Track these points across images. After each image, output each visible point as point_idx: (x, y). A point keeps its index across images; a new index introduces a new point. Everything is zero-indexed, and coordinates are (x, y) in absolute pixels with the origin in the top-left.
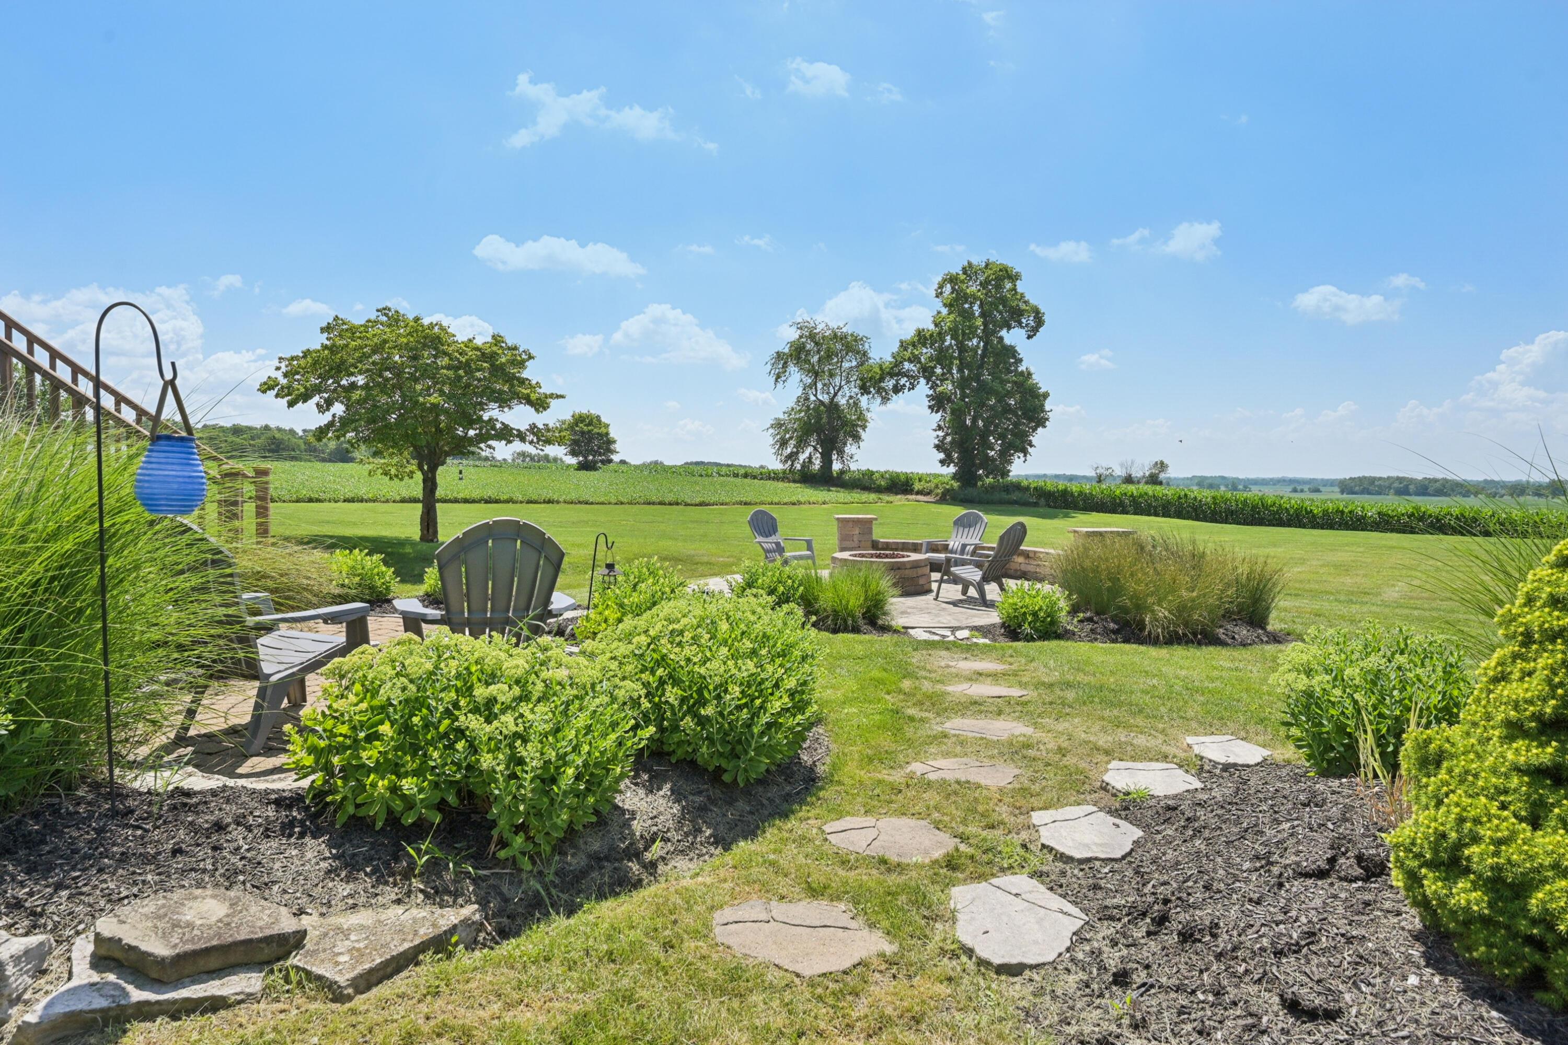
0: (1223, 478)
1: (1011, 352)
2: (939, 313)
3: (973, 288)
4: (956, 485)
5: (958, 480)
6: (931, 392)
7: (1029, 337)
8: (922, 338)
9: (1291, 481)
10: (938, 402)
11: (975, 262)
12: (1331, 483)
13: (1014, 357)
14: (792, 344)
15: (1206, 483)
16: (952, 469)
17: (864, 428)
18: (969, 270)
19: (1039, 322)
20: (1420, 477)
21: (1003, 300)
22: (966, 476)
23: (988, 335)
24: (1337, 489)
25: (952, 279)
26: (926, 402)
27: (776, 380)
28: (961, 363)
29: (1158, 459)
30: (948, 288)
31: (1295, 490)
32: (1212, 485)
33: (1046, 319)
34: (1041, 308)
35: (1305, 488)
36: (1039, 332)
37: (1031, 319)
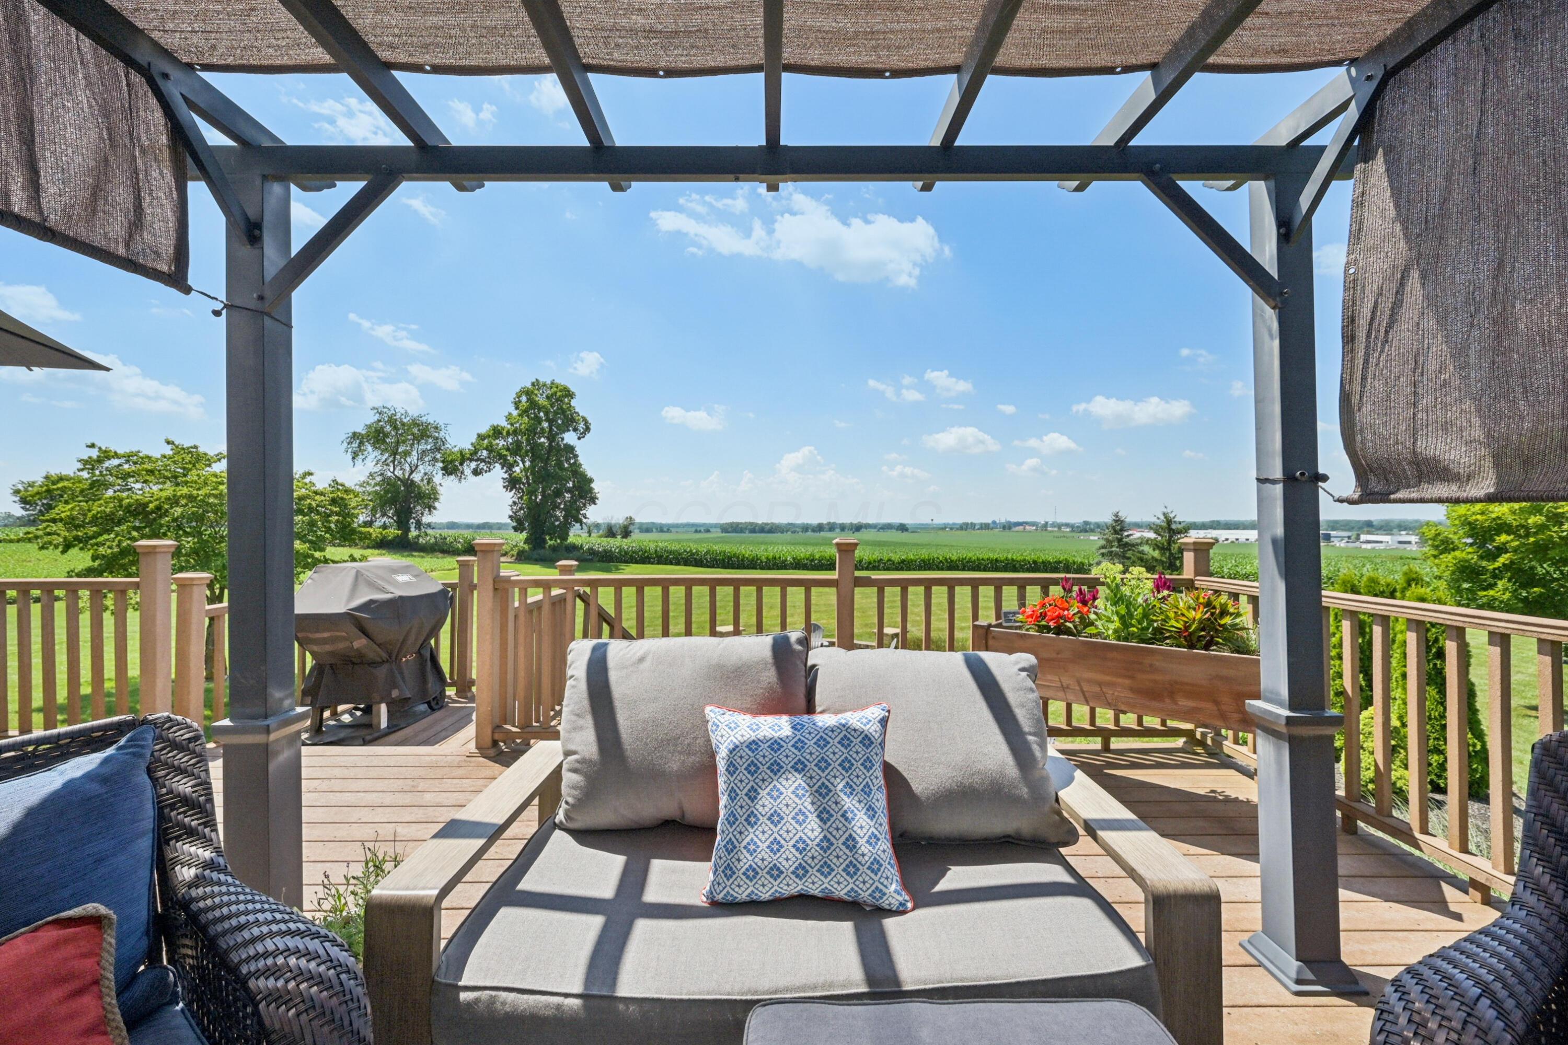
0: (653, 523)
1: (570, 449)
2: (510, 414)
3: (541, 400)
4: (526, 547)
5: (528, 544)
6: (506, 476)
7: (579, 438)
8: (497, 432)
9: (693, 525)
10: (512, 483)
11: (541, 380)
12: (716, 526)
13: (572, 453)
14: (369, 427)
15: (644, 526)
16: (524, 536)
17: (436, 499)
18: (536, 384)
19: (587, 429)
20: (760, 522)
21: (563, 412)
22: (536, 541)
23: (552, 438)
24: (719, 530)
25: (528, 393)
26: (501, 483)
27: (354, 458)
28: (533, 455)
29: (628, 516)
30: (524, 399)
31: (696, 531)
32: (647, 529)
33: (591, 427)
34: (588, 419)
35: (702, 529)
36: (588, 436)
37: (581, 426)
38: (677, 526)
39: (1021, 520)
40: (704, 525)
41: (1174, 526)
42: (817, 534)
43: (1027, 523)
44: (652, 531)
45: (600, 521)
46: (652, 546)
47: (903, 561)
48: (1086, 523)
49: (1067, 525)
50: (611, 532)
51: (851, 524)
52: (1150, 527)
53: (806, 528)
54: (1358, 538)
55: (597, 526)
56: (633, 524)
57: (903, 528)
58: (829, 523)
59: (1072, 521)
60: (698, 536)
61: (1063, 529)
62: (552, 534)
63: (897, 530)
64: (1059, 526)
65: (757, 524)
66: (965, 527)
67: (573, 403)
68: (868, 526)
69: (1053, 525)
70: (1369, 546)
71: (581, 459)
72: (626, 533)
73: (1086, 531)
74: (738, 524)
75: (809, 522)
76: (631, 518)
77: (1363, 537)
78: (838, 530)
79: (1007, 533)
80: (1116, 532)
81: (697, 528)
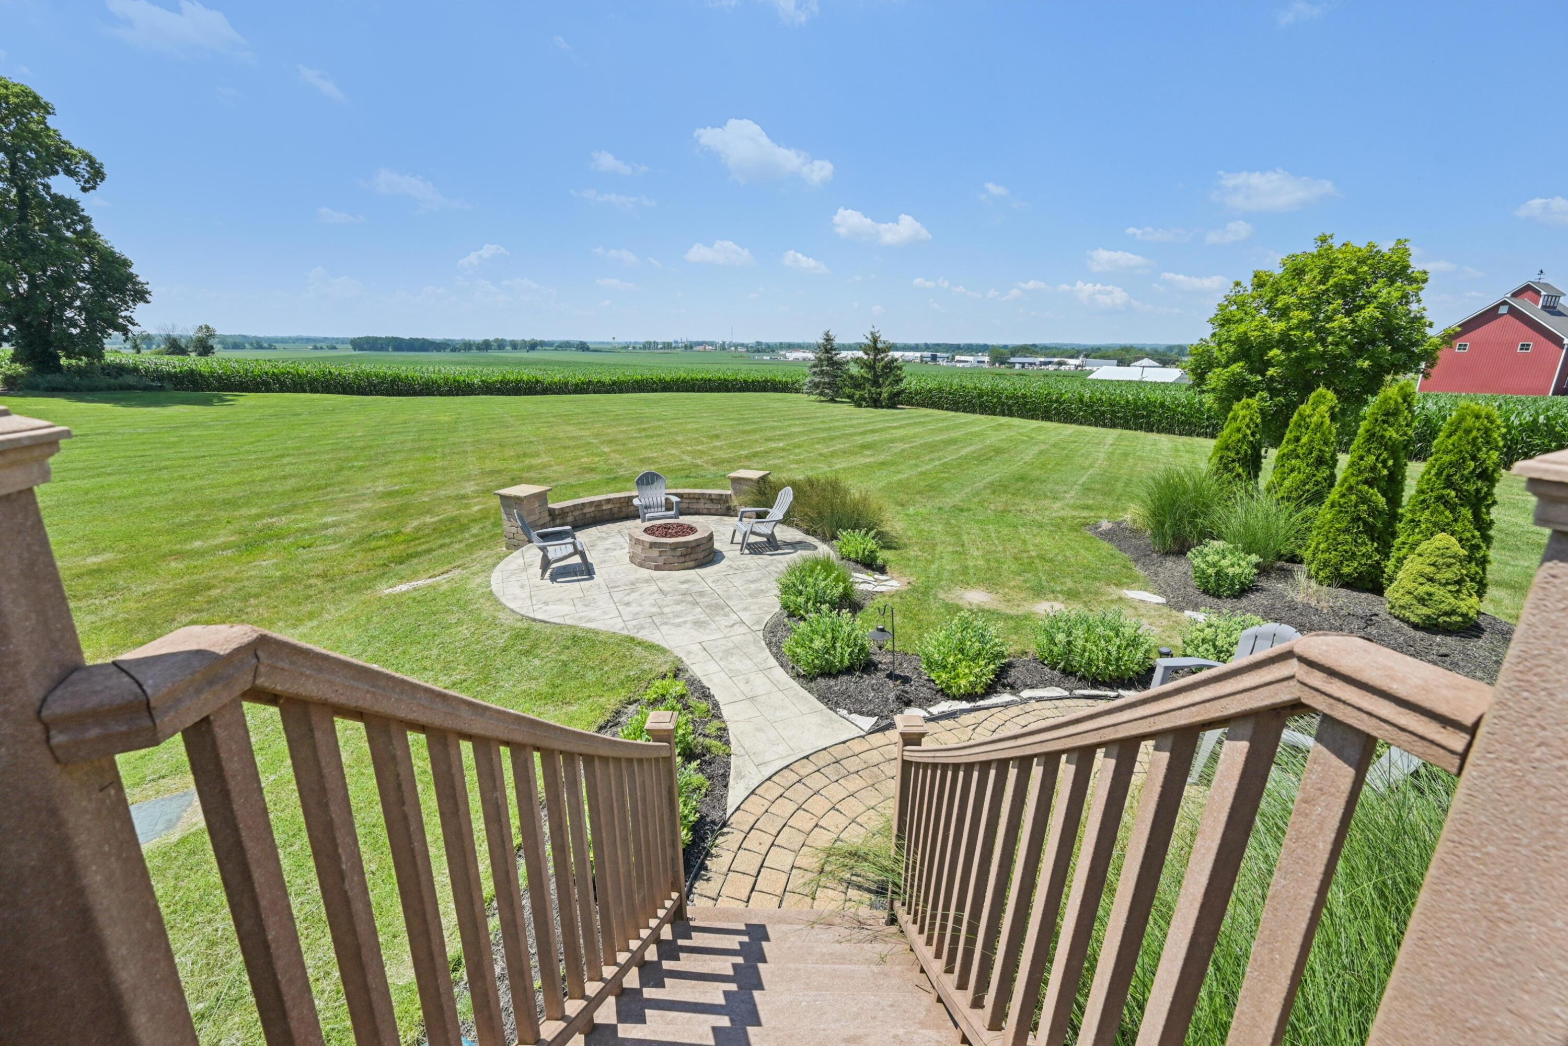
0: (244, 337)
1: (68, 207)
4: (19, 368)
5: (23, 363)
9: (308, 340)
12: (345, 340)
13: (75, 213)
15: (230, 340)
19: (98, 173)
21: (34, 136)
23: (21, 182)
24: (350, 347)
29: (203, 323)
31: (315, 348)
32: (237, 344)
33: (105, 170)
34: (94, 155)
35: (324, 345)
36: (101, 186)
37: (83, 168)
38: (284, 341)
39: (701, 340)
40: (325, 339)
41: (879, 345)
42: (484, 354)
43: (706, 343)
44: (244, 348)
45: (152, 332)
46: (267, 367)
47: (614, 383)
48: (759, 343)
49: (742, 345)
50: (175, 347)
51: (524, 342)
52: (859, 347)
53: (468, 346)
54: (953, 358)
55: (148, 339)
56: (212, 336)
57: (583, 347)
58: (496, 340)
59: (746, 342)
60: (319, 354)
61: (740, 349)
62: (71, 346)
63: (577, 349)
64: (736, 346)
65: (402, 340)
66: (648, 346)
67: (51, 121)
68: (542, 344)
69: (730, 345)
70: (960, 365)
71: (97, 227)
72: (204, 348)
73: (759, 351)
74: (376, 339)
75: (471, 338)
76: (207, 328)
77: (957, 358)
78: (508, 348)
79: (689, 352)
80: (827, 351)
81: (316, 344)
